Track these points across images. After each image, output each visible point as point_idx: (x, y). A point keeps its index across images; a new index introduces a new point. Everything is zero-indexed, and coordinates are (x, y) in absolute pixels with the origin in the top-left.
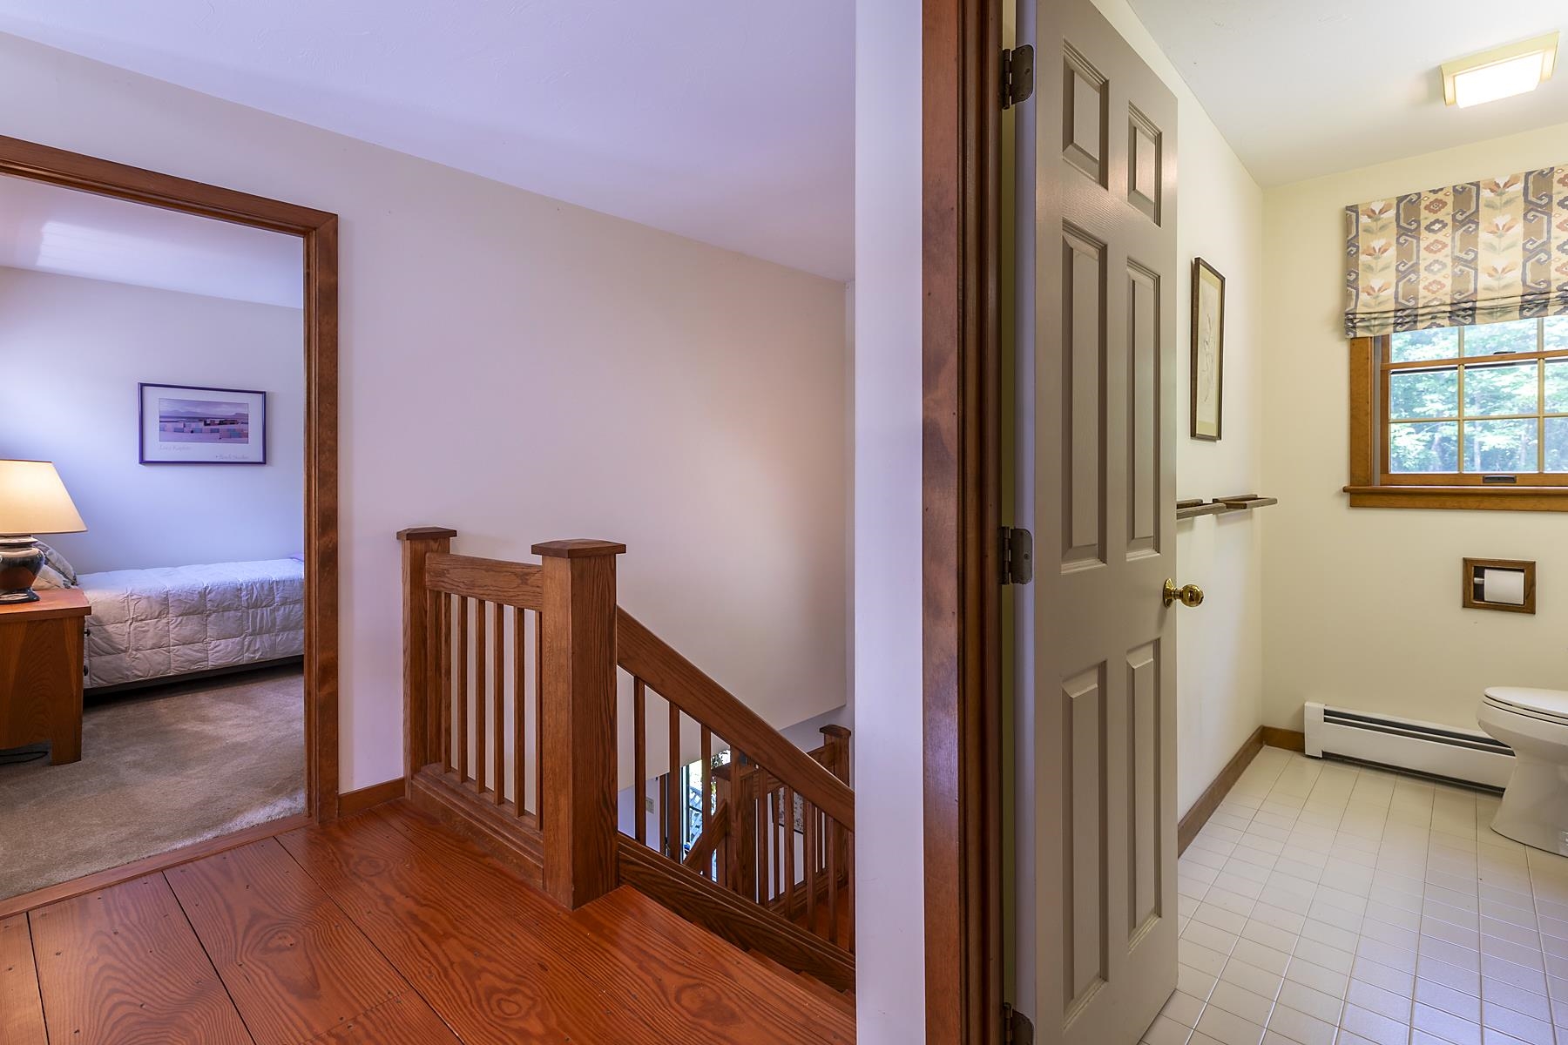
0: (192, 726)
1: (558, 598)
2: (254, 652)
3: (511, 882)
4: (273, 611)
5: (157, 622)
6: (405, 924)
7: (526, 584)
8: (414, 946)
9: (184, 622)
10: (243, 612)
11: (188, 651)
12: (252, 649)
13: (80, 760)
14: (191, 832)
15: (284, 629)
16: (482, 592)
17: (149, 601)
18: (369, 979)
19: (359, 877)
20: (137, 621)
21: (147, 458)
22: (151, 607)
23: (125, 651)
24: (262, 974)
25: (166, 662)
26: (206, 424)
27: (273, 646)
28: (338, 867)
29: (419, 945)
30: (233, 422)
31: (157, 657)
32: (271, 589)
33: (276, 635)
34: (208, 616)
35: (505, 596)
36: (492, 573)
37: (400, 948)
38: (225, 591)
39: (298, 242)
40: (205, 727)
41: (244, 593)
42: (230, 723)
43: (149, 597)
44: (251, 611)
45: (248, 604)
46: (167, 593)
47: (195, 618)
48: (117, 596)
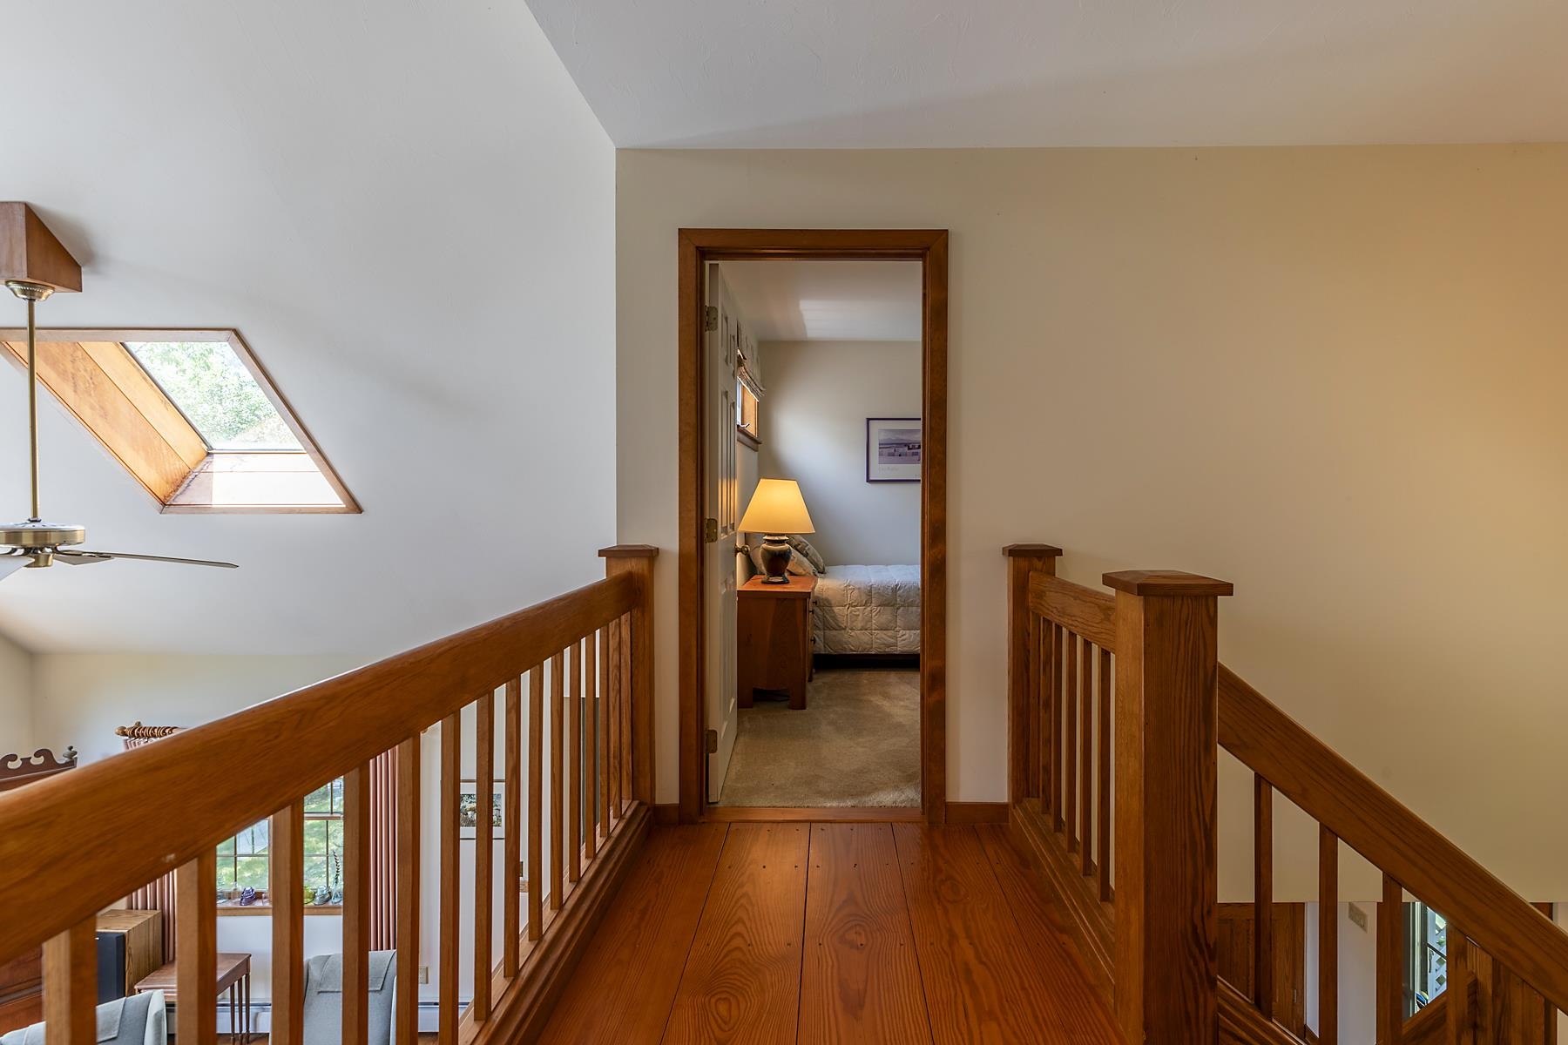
0: (877, 700)
1: (1131, 646)
3: (1080, 982)
5: (865, 609)
6: (958, 976)
7: (1109, 620)
8: (956, 1010)
9: (881, 611)
11: (884, 636)
13: (805, 708)
14: (842, 795)
16: (1071, 622)
17: (860, 591)
18: (904, 1024)
19: (939, 898)
20: (852, 606)
21: (871, 478)
22: (860, 596)
23: (844, 629)
24: (830, 963)
25: (869, 642)
26: (909, 449)
28: (926, 878)
29: (961, 1008)
31: (863, 637)
34: (898, 609)
35: (1090, 631)
36: (1078, 601)
37: (943, 1002)
39: (918, 265)
40: (884, 703)
42: (902, 703)
43: (859, 589)
46: (871, 586)
47: (889, 609)
48: (840, 585)
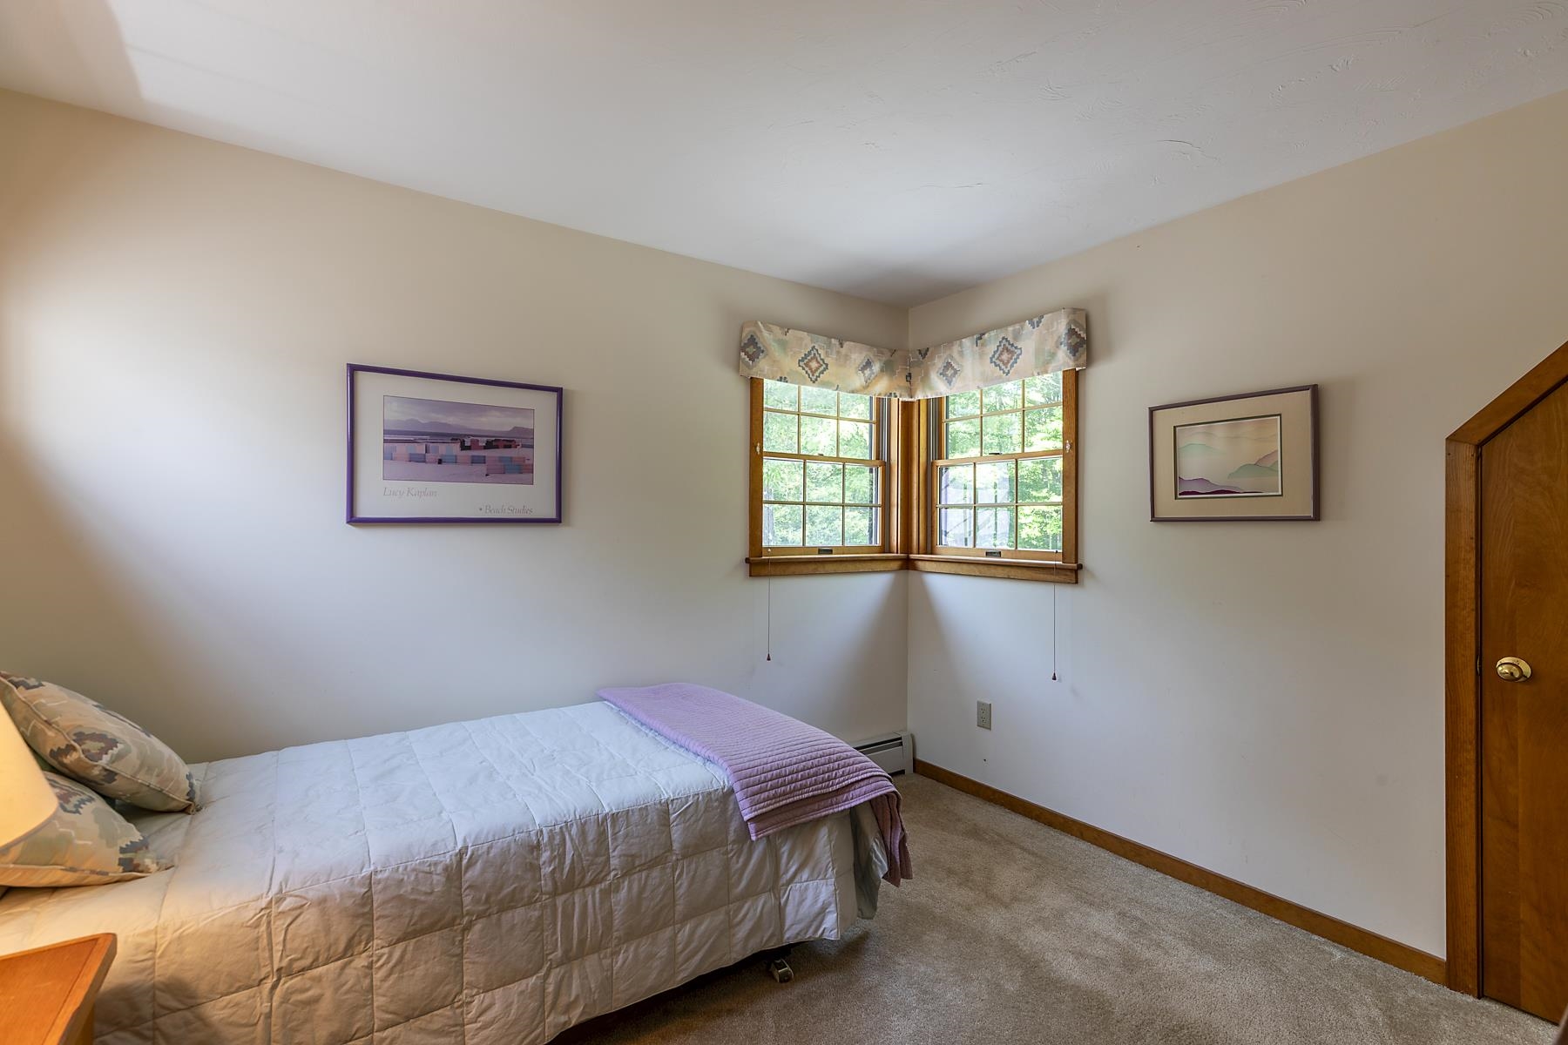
2: (568, 1008)
4: (606, 893)
5: (343, 968)
9: (408, 956)
10: (543, 907)
12: (563, 1001)
15: (631, 935)
17: (323, 912)
20: (290, 975)
21: (362, 512)
22: (328, 931)
26: (463, 448)
27: (608, 984)
30: (509, 444)
32: (602, 835)
33: (613, 954)
34: (466, 929)
38: (505, 852)
41: (545, 856)
43: (322, 901)
44: (560, 901)
45: (555, 883)
46: (369, 881)
47: (435, 939)
48: (242, 908)
